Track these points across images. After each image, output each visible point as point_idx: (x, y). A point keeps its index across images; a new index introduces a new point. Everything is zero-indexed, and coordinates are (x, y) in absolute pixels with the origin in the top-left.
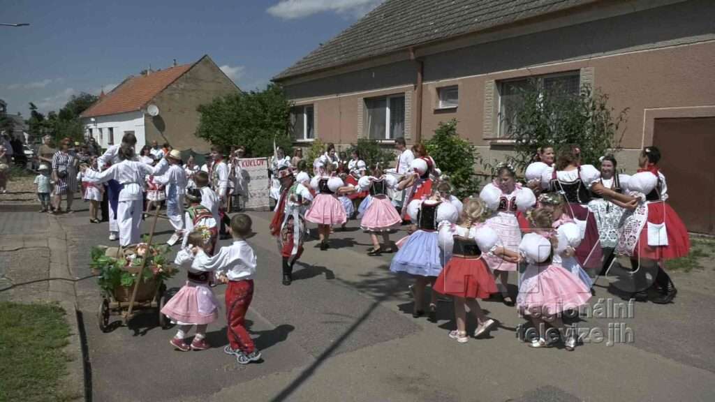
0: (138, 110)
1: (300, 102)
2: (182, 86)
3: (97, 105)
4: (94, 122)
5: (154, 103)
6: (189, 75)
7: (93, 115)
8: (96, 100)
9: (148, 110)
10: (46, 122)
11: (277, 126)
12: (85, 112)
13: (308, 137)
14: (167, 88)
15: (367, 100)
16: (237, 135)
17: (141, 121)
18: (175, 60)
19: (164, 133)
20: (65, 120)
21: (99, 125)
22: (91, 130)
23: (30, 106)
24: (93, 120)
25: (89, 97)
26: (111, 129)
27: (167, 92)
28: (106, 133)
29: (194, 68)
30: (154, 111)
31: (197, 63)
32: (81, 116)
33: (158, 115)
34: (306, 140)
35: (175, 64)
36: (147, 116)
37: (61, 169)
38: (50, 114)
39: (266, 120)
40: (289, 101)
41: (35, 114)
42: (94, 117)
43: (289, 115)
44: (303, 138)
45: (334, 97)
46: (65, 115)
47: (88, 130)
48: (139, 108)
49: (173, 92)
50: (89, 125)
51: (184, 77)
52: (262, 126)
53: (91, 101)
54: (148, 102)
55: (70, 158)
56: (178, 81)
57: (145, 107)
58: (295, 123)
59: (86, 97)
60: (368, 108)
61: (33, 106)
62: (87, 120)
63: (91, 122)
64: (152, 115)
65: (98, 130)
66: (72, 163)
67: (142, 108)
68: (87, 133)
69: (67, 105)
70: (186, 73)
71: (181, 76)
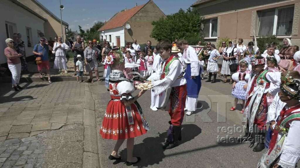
0: (122, 27)
1: (207, 17)
2: (140, 15)
3: (104, 26)
4: (104, 33)
5: (128, 23)
6: (143, 9)
7: (103, 30)
8: (103, 24)
9: (126, 26)
10: (85, 33)
11: (195, 31)
12: (100, 29)
13: (212, 36)
14: (134, 16)
15: (258, 12)
16: (175, 36)
17: (123, 32)
18: (137, 3)
19: (132, 36)
20: (92, 33)
21: (106, 34)
22: (102, 36)
23: (79, 27)
24: (103, 32)
25: (101, 23)
26: (110, 36)
27: (134, 18)
28: (108, 37)
29: (146, 6)
30: (128, 27)
31: (147, 4)
32: (98, 30)
33: (130, 29)
34: (210, 37)
35: (137, 5)
36: (125, 29)
37: (89, 57)
38: (87, 30)
39: (189, 28)
40: (201, 17)
41: (81, 30)
42: (103, 31)
43: (201, 24)
44: (209, 36)
45: (233, 12)
46: (92, 30)
47: (101, 36)
48: (122, 26)
49: (136, 18)
50: (101, 34)
51: (141, 10)
52: (187, 31)
53: (102, 25)
54: (126, 23)
55: (94, 51)
56: (139, 12)
57: (125, 25)
58: (204, 29)
59: (100, 23)
60: (259, 17)
61: (80, 27)
62: (101, 32)
63: (102, 33)
64: (128, 28)
65: (105, 36)
66: (94, 54)
67: (123, 26)
68: (101, 38)
69: (93, 27)
70: (142, 9)
71: (140, 10)
